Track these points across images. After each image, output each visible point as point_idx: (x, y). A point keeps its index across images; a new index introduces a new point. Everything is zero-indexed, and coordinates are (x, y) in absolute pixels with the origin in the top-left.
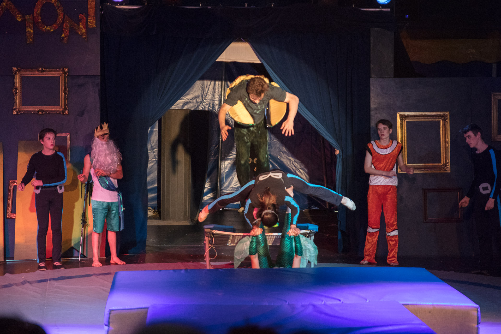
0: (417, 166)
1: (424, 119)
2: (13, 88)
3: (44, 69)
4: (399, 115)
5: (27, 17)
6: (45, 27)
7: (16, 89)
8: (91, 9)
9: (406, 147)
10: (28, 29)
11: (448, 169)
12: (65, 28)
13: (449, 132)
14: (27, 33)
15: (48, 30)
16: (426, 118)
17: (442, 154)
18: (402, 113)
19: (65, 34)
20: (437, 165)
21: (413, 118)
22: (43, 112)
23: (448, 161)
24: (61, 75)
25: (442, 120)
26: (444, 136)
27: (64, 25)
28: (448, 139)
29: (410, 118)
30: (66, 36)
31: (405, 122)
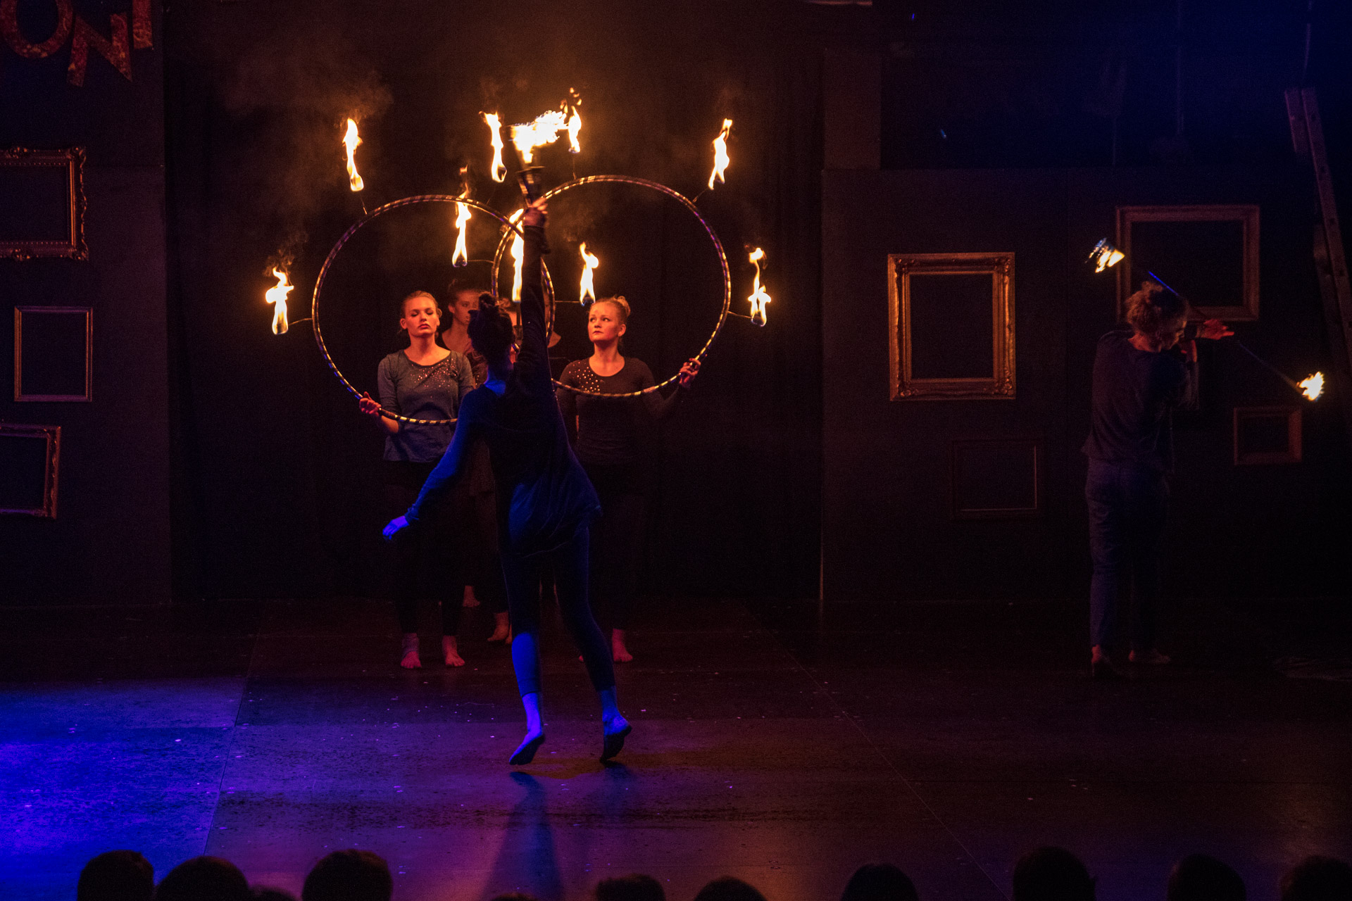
0: (936, 383)
1: (952, 270)
3: (25, 150)
4: (893, 260)
6: (29, 46)
8: (140, 1)
9: (909, 338)
11: (1009, 391)
12: (76, 49)
13: (1014, 303)
15: (36, 54)
16: (959, 267)
17: (995, 355)
18: (901, 257)
19: (76, 64)
20: (985, 382)
21: (929, 268)
22: (26, 256)
23: (1008, 373)
24: (68, 165)
25: (998, 272)
26: (1001, 311)
27: (75, 40)
28: (1010, 317)
29: (921, 268)
30: (80, 69)
31: (908, 278)
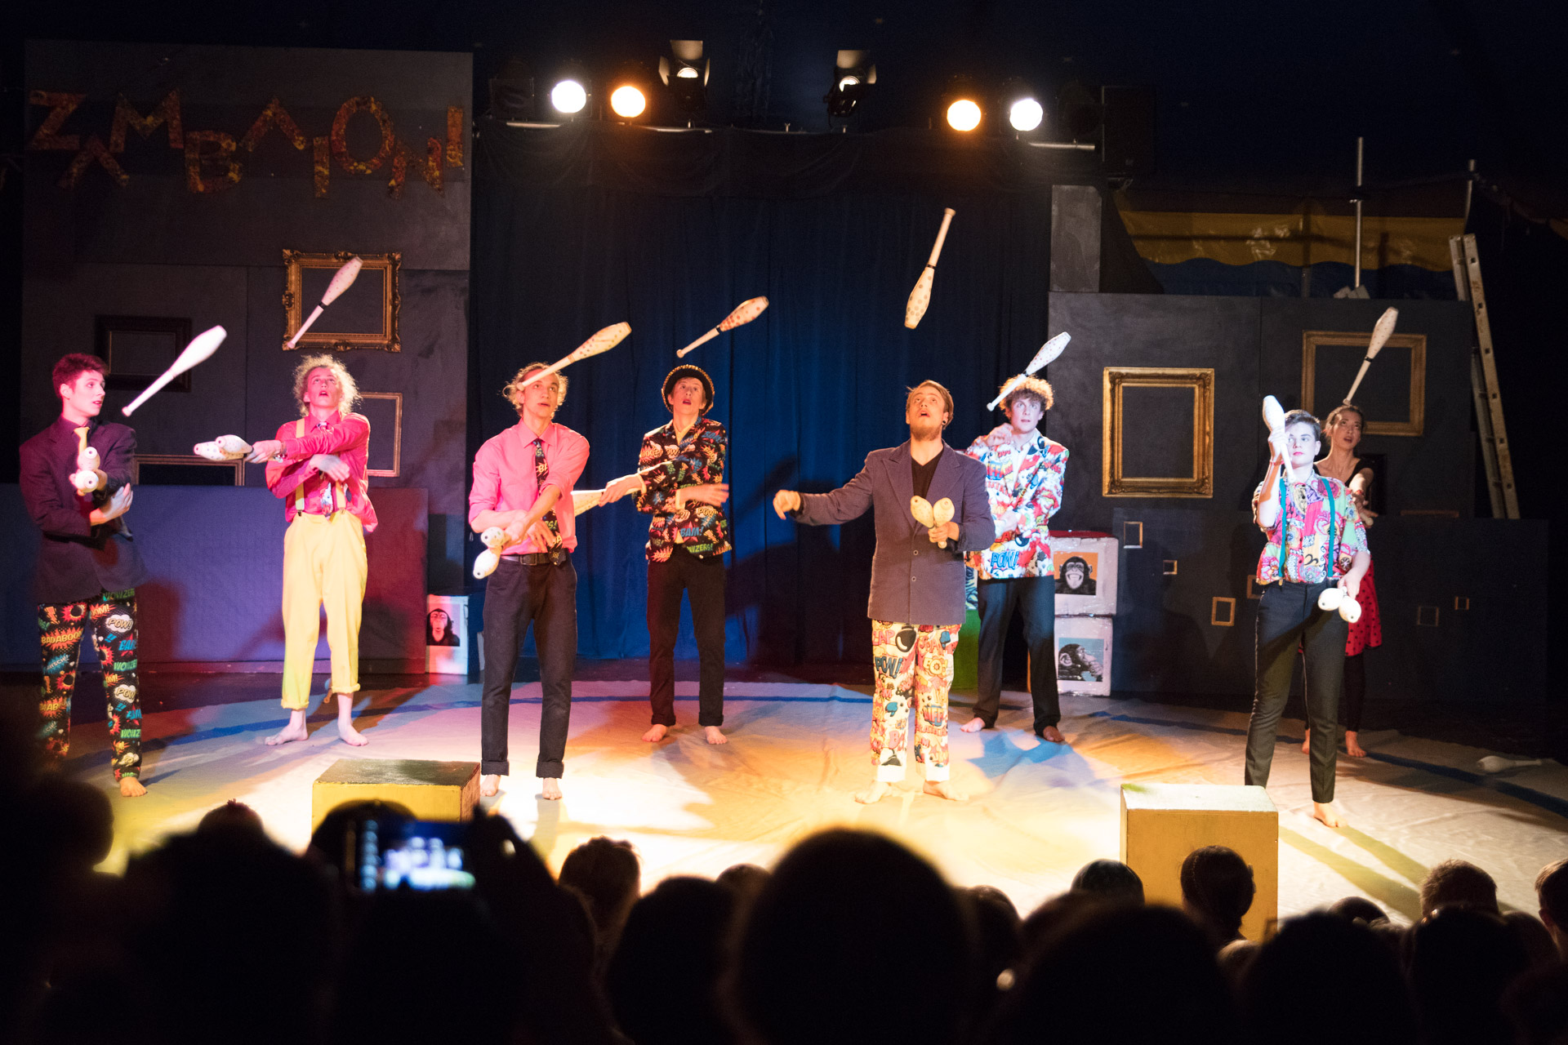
0: (1143, 482)
1: (1161, 383)
2: (284, 293)
3: (350, 254)
4: (1108, 372)
5: (317, 141)
6: (355, 164)
7: (291, 296)
8: (454, 126)
9: (1121, 441)
10: (320, 168)
11: (1207, 491)
12: (397, 168)
13: (1213, 413)
14: (316, 176)
15: (361, 171)
16: (1166, 380)
17: (1196, 459)
18: (1114, 370)
19: (396, 181)
20: (1185, 483)
21: (1137, 380)
22: (346, 347)
23: (1207, 475)
24: (386, 268)
25: (1199, 386)
26: (1202, 419)
27: (396, 161)
28: (1210, 426)
29: (1131, 380)
30: (399, 185)
31: (1121, 389)
